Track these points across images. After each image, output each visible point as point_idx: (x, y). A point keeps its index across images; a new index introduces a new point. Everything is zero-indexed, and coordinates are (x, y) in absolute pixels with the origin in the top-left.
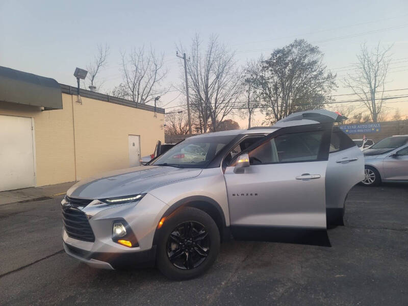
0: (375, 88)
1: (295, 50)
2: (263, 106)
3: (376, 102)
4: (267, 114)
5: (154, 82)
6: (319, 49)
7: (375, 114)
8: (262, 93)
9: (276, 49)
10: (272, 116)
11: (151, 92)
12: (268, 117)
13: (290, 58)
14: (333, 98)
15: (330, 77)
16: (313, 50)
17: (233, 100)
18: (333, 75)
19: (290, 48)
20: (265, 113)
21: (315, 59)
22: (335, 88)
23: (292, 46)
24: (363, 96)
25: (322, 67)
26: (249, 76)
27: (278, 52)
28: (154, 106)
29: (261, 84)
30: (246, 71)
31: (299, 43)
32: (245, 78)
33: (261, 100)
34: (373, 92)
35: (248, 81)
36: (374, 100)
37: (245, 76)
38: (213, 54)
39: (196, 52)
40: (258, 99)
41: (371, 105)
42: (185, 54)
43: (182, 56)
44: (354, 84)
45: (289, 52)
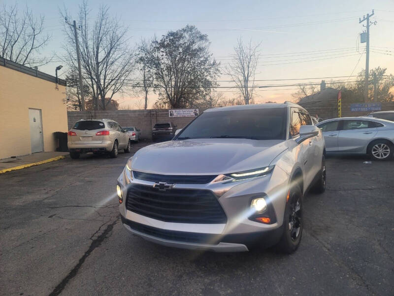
0: (248, 77)
1: (186, 35)
2: (156, 86)
3: (249, 89)
4: (160, 94)
5: (32, 49)
6: (208, 38)
7: (247, 99)
8: (156, 74)
9: (170, 31)
10: (165, 96)
11: (28, 60)
12: (161, 97)
13: (181, 42)
14: (217, 82)
15: (214, 64)
16: (202, 38)
17: (123, 78)
18: (218, 62)
19: (182, 32)
20: (158, 93)
21: (203, 46)
22: (219, 74)
23: (184, 30)
24: (239, 84)
25: (210, 54)
26: (143, 55)
27: (172, 34)
28: (55, 76)
29: (155, 64)
30: (140, 50)
31: (190, 29)
32: (140, 56)
33: (155, 80)
34: (246, 80)
35: (142, 59)
36: (247, 88)
37: (139, 54)
38: (103, 27)
39: (84, 21)
40: (151, 79)
41: (244, 92)
42: (74, 22)
43: (72, 24)
44: (232, 73)
45: (181, 37)
